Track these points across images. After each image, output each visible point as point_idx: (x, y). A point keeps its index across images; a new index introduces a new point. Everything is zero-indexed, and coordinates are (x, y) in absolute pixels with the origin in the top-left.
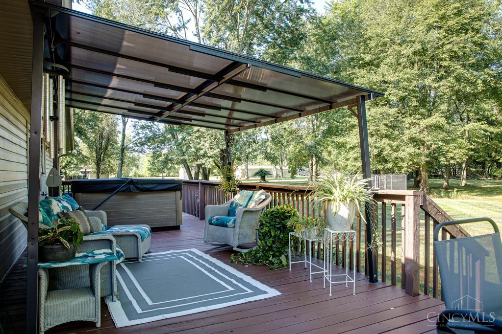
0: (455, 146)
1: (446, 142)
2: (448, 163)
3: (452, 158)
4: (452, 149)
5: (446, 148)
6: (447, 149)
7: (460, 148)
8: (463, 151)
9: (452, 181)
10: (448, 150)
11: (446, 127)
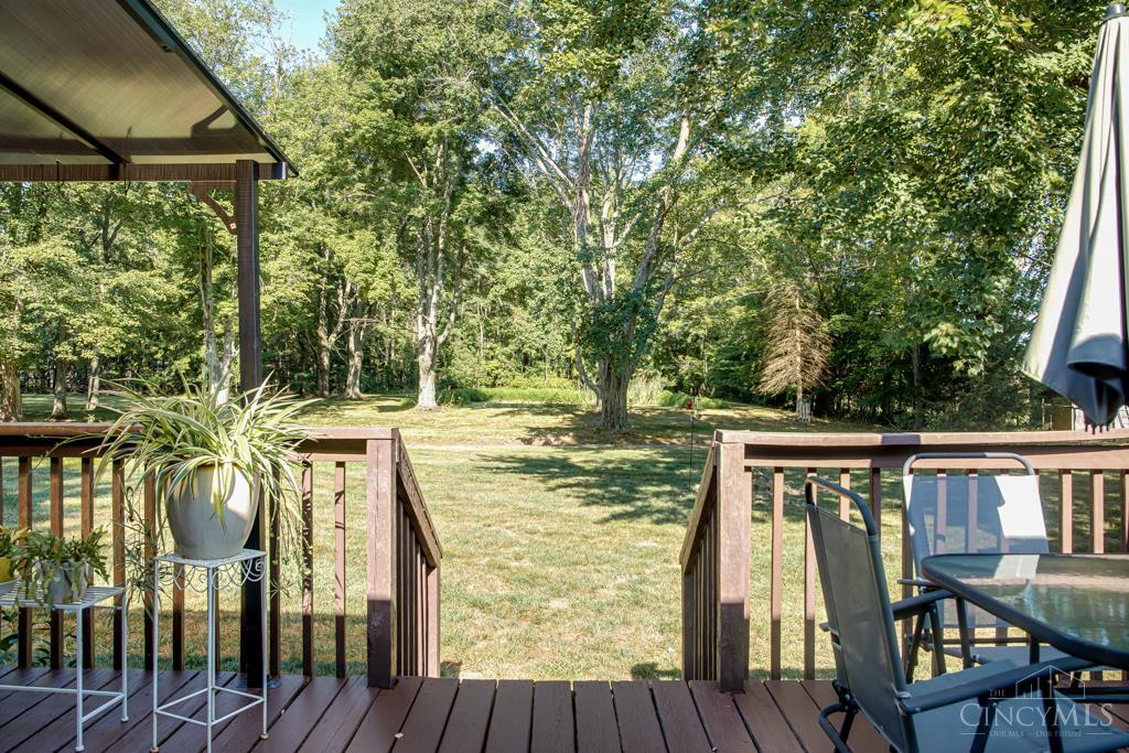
0: (95, 319)
1: (77, 307)
2: (75, 358)
3: (89, 346)
4: (89, 325)
5: (76, 321)
6: (79, 323)
7: (108, 323)
8: (115, 331)
9: (73, 400)
10: (80, 327)
11: (77, 271)
